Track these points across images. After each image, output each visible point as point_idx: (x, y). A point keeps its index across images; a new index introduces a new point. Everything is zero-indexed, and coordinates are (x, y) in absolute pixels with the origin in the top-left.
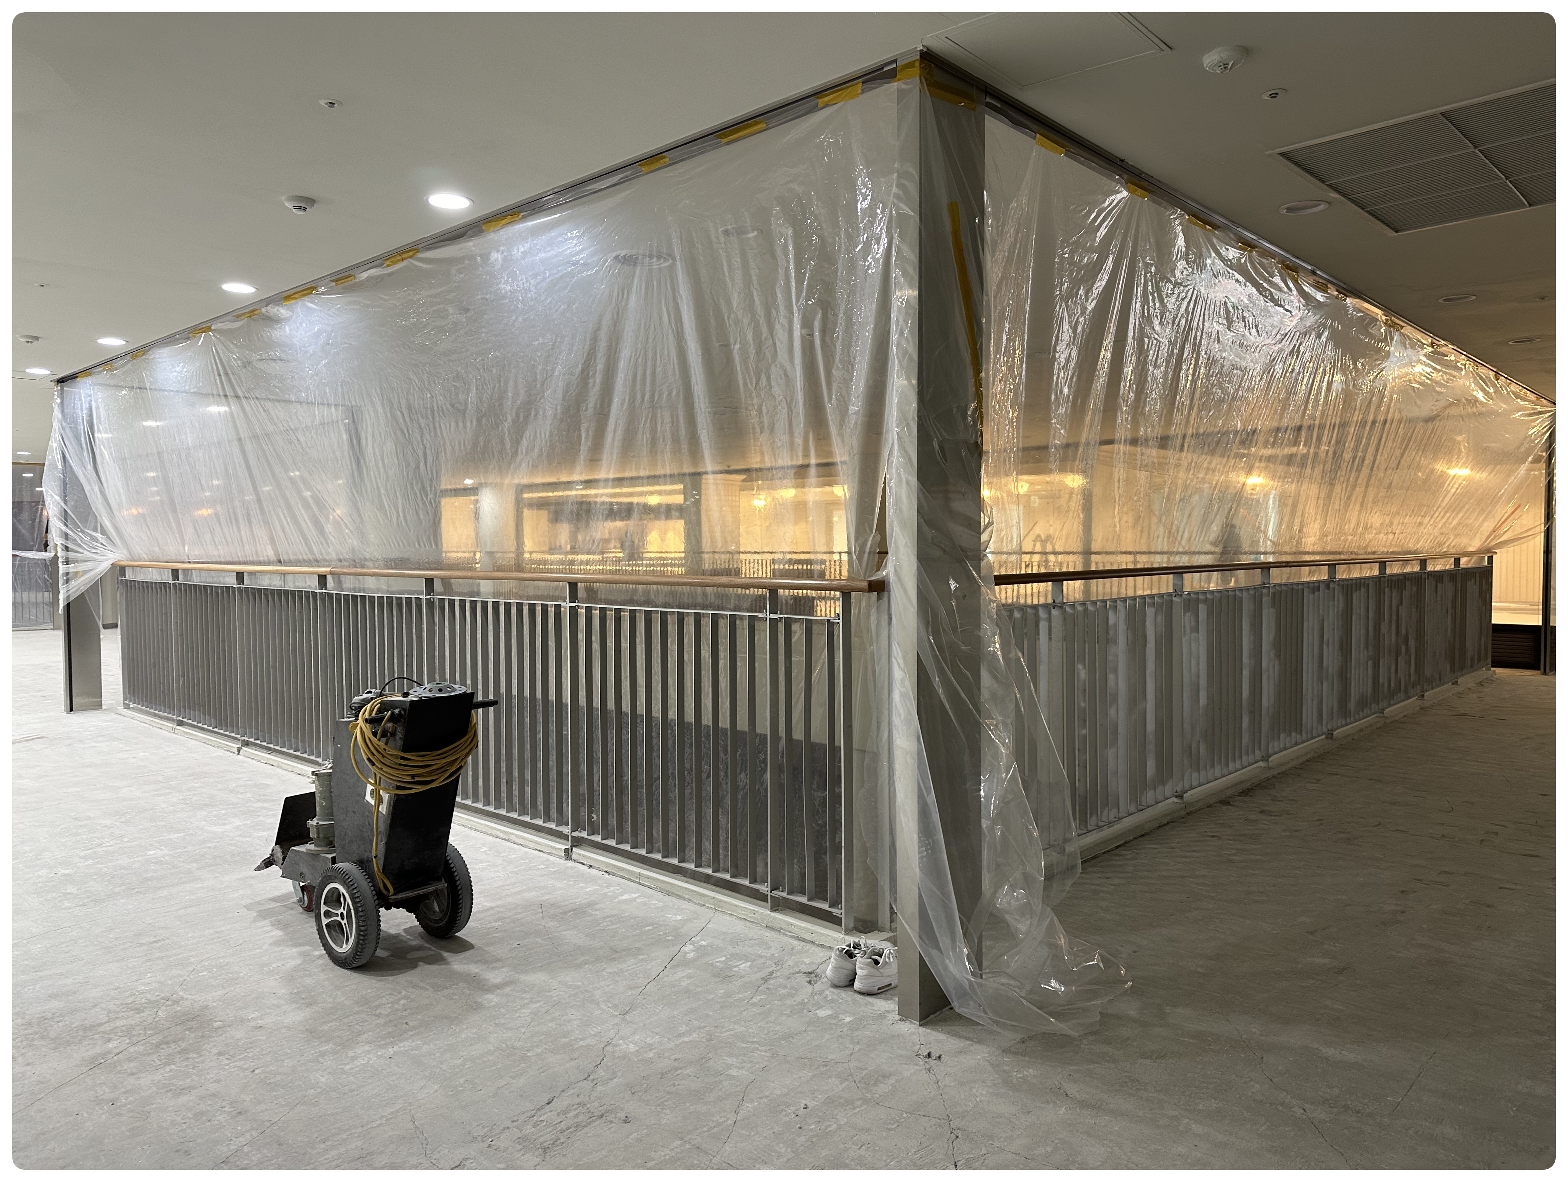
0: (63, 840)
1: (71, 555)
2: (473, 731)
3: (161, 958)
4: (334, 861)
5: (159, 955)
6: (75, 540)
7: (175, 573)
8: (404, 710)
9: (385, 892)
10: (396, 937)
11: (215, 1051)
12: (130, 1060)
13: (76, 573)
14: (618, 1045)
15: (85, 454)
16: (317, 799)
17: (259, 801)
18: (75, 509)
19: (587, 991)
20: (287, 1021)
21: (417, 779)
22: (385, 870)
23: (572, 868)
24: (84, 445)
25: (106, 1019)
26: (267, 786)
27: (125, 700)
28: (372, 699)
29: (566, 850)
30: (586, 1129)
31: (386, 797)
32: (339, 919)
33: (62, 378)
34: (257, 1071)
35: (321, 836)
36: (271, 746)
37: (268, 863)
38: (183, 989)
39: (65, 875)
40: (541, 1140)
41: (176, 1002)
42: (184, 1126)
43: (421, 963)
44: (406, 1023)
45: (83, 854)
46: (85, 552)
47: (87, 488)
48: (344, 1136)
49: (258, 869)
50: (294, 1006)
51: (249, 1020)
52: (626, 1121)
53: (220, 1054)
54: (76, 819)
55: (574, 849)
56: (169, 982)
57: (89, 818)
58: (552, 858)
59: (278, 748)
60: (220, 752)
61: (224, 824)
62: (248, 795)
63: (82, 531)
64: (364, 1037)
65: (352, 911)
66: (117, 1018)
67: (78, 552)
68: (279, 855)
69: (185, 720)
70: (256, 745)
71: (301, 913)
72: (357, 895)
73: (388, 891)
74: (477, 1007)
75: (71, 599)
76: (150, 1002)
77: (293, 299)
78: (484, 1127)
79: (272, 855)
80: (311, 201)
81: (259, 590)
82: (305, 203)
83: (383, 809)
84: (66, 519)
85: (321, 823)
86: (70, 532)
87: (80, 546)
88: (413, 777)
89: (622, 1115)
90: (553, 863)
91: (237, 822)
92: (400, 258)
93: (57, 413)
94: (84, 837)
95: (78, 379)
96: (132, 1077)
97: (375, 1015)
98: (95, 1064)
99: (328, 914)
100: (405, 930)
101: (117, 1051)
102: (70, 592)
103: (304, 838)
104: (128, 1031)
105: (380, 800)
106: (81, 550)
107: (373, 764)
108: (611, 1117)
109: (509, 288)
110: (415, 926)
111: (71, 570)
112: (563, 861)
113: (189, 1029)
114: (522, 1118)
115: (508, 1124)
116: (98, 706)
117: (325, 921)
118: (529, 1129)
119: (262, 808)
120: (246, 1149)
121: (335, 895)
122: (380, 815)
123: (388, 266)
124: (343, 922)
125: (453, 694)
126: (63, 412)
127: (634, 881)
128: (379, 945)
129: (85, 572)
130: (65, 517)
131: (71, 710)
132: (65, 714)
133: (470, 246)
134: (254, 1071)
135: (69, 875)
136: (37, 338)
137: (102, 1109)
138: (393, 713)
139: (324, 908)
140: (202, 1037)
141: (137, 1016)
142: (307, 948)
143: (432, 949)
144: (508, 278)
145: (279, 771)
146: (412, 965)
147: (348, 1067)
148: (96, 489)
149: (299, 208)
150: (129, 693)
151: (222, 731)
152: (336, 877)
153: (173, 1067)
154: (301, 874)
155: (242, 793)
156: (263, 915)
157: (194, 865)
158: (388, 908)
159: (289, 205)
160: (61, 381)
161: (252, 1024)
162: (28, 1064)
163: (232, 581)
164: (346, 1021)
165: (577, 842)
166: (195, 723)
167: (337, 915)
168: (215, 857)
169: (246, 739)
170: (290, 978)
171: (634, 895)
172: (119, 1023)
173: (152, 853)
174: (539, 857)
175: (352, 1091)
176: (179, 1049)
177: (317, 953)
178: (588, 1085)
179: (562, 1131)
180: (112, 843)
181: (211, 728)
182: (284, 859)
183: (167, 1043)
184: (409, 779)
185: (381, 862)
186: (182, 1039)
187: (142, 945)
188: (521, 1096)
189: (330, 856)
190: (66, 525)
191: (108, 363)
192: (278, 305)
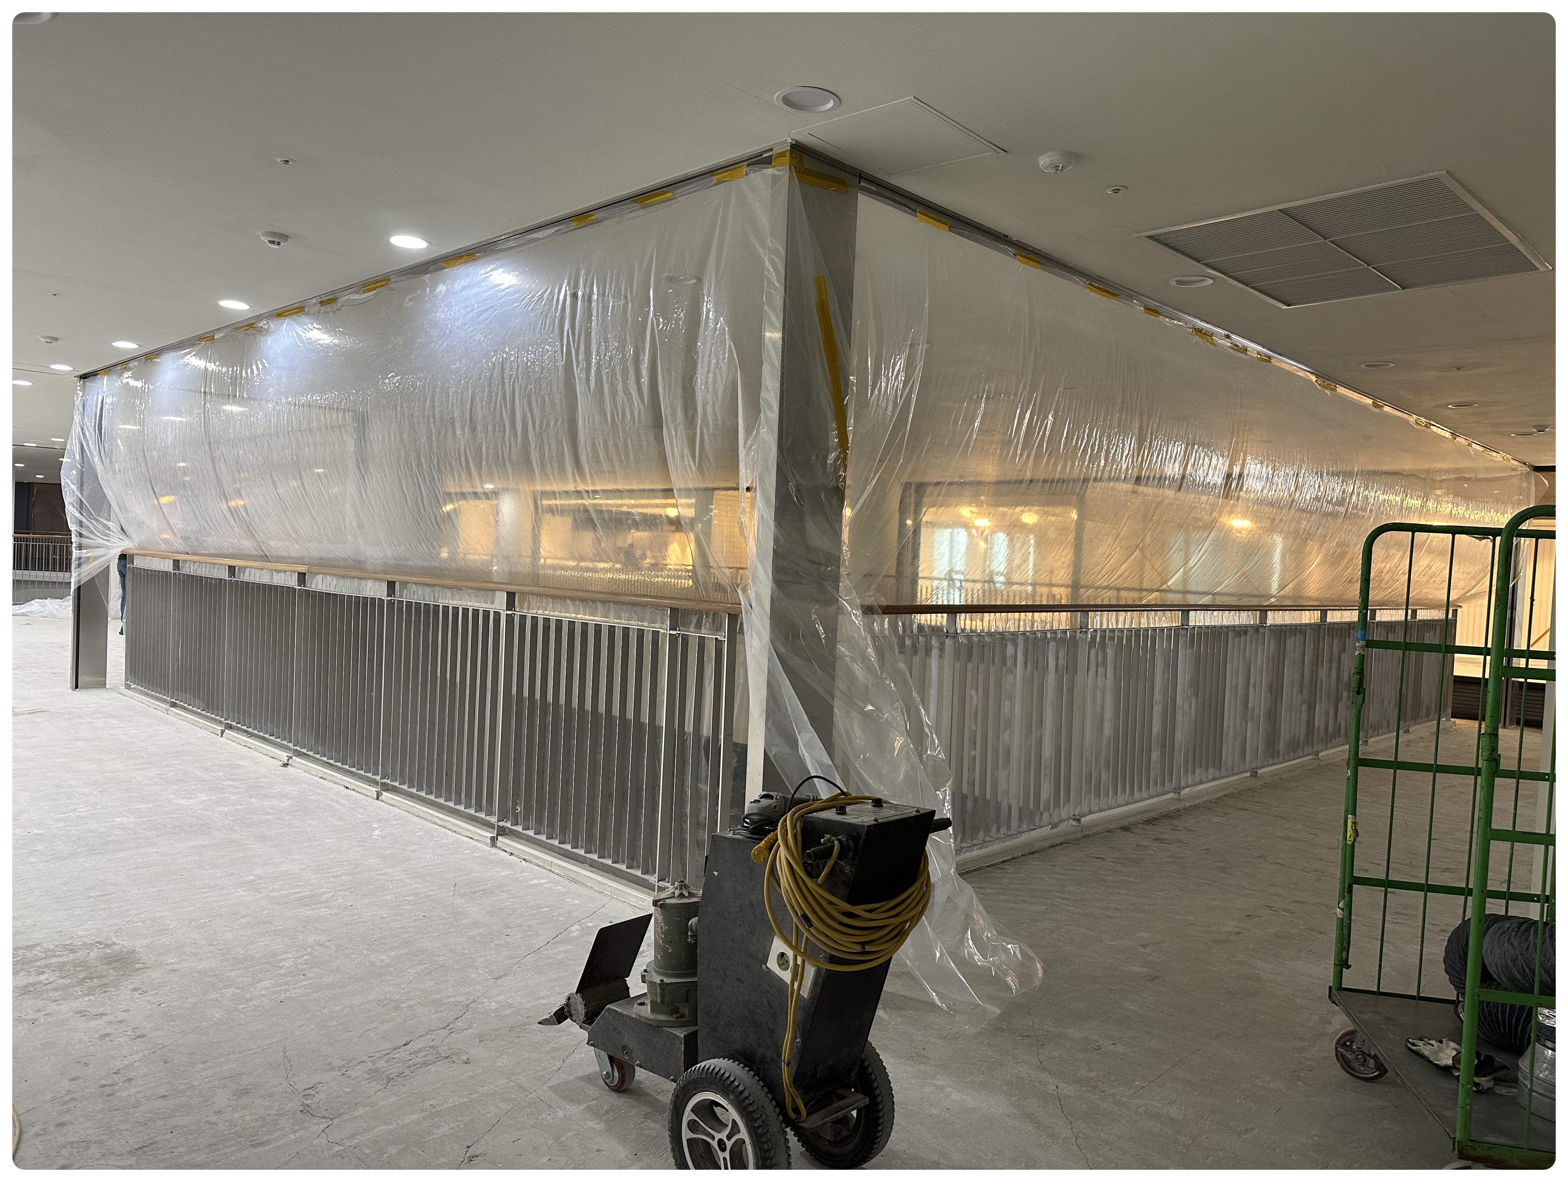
0: (43, 804)
1: (84, 541)
3: (104, 909)
5: (103, 906)
6: (89, 527)
7: (176, 563)
11: (131, 987)
12: (57, 989)
13: (89, 558)
14: (483, 1003)
17: (229, 779)
18: (90, 499)
19: (470, 958)
20: (200, 967)
23: (495, 854)
26: (240, 766)
27: (126, 680)
29: (492, 839)
30: (430, 1067)
33: (85, 374)
34: (162, 1005)
36: (250, 730)
38: (117, 936)
39: (36, 835)
40: (389, 1072)
41: (107, 946)
42: (89, 1044)
44: (302, 974)
45: (56, 817)
46: (98, 539)
47: (102, 479)
48: (222, 1059)
51: (167, 964)
52: (467, 1062)
53: (135, 990)
54: (57, 786)
55: (499, 838)
56: (106, 929)
57: (70, 786)
58: (479, 845)
59: (256, 732)
60: (205, 733)
61: (190, 798)
62: (221, 774)
63: (97, 520)
66: (53, 956)
67: (91, 539)
69: (178, 702)
70: (238, 729)
75: (82, 583)
76: (85, 944)
77: (284, 316)
78: (343, 1060)
80: (285, 237)
81: (247, 583)
82: (278, 238)
84: (81, 508)
86: (84, 520)
87: (93, 533)
89: (465, 1058)
90: (479, 849)
91: (203, 797)
92: (372, 287)
93: (78, 407)
94: (62, 802)
95: (99, 376)
96: (55, 1003)
97: (278, 966)
98: (26, 992)
101: (48, 983)
102: (82, 575)
104: (61, 967)
106: (93, 537)
108: (455, 1059)
111: (83, 556)
112: (488, 848)
113: (115, 968)
114: (379, 1055)
115: (365, 1058)
116: (103, 685)
118: (381, 1064)
119: (232, 786)
120: (136, 1064)
123: (365, 292)
126: (84, 406)
127: (546, 869)
129: (96, 558)
130: (81, 506)
131: (77, 687)
132: (70, 691)
134: (160, 1005)
135: (41, 835)
136: (56, 339)
137: (25, 1027)
140: (122, 975)
141: (71, 955)
145: (256, 754)
147: (242, 1006)
149: (273, 242)
150: (130, 674)
151: (208, 714)
153: (92, 997)
155: (215, 772)
157: (154, 832)
159: (265, 240)
160: (84, 377)
161: (168, 967)
163: (225, 575)
164: (251, 969)
165: (502, 831)
166: (186, 706)
168: (175, 827)
169: (229, 722)
171: (543, 881)
172: (54, 960)
173: (118, 820)
174: (469, 843)
175: (240, 1025)
176: (100, 984)
178: (444, 1033)
180: (85, 809)
181: (199, 711)
183: (91, 978)
186: (105, 976)
187: (90, 897)
188: (383, 1037)
190: (82, 514)
191: (124, 364)
192: (272, 321)
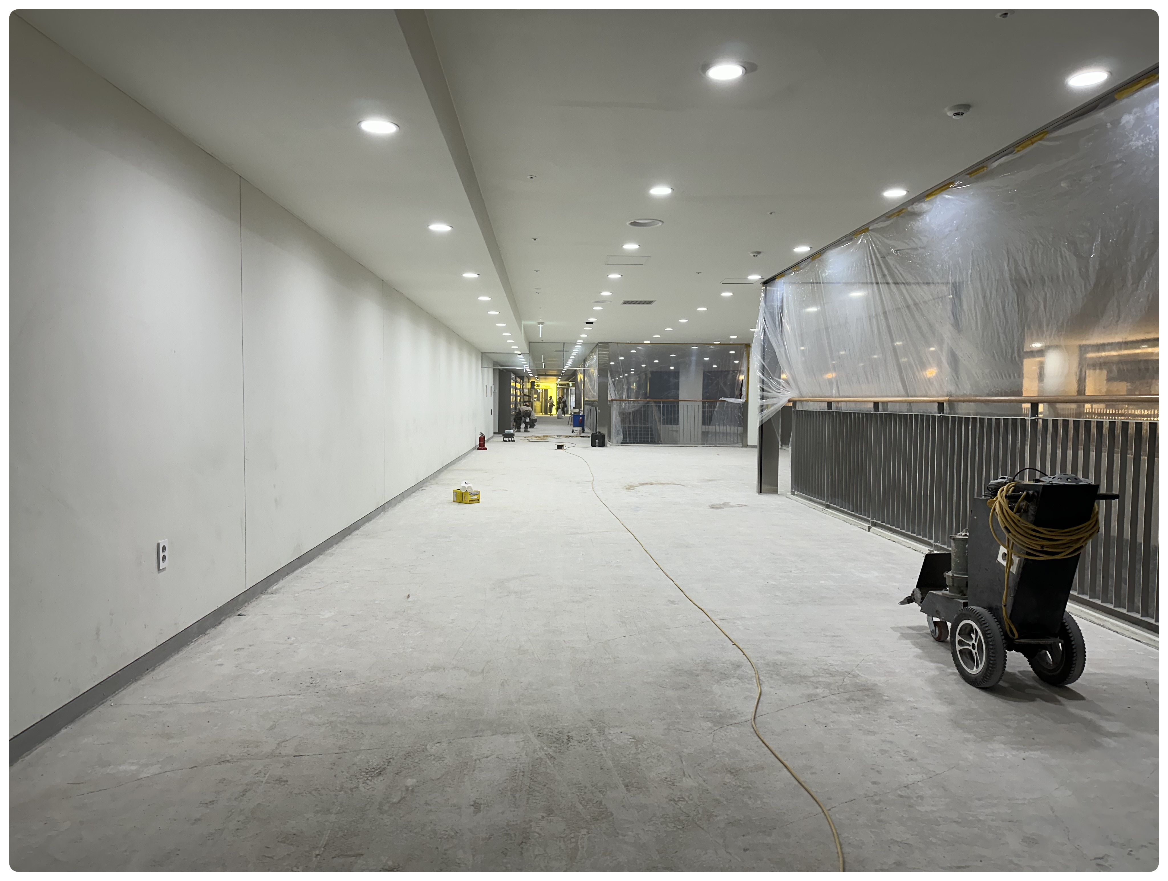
0: (768, 565)
1: (765, 394)
2: (1095, 519)
3: (841, 647)
4: (966, 605)
5: (839, 645)
6: (768, 384)
7: (830, 404)
8: (1038, 492)
9: (1011, 635)
10: (1013, 675)
11: (887, 714)
12: (831, 703)
13: (767, 405)
15: (778, 328)
16: (953, 557)
17: (889, 563)
18: (769, 364)
20: (935, 710)
21: (1045, 549)
22: (1011, 617)
24: (777, 323)
25: (813, 675)
27: (792, 489)
28: (1006, 483)
31: (1016, 560)
32: (971, 648)
33: (767, 280)
34: (919, 736)
35: (955, 585)
36: (893, 527)
37: (909, 600)
38: (858, 670)
39: (773, 585)
41: (855, 677)
42: (874, 755)
43: (1038, 699)
44: (1033, 739)
45: (781, 574)
46: (773, 392)
47: (777, 351)
48: (995, 801)
49: (902, 603)
50: (939, 701)
51: (908, 702)
53: (891, 717)
54: (774, 554)
56: (849, 663)
57: (781, 555)
59: (898, 529)
60: (855, 529)
61: (866, 573)
63: (773, 379)
64: (998, 738)
65: (984, 644)
66: (819, 676)
67: (769, 392)
68: (919, 595)
69: (832, 505)
70: (882, 526)
71: (933, 641)
72: (988, 632)
73: (1014, 635)
74: (1097, 745)
75: (764, 422)
76: (838, 672)
77: (933, 195)
79: (912, 595)
80: (968, 106)
81: (890, 415)
82: (962, 109)
83: (1014, 569)
84: (763, 371)
85: (955, 575)
86: (765, 379)
87: (770, 388)
88: (1042, 547)
91: (876, 574)
92: (1030, 142)
93: (762, 303)
94: (781, 565)
95: (776, 280)
96: (835, 714)
97: (1005, 725)
98: (811, 699)
99: (961, 643)
100: (1019, 672)
101: (822, 695)
102: (763, 418)
103: (942, 586)
104: (828, 686)
105: (1011, 563)
106: (771, 391)
107: (1009, 532)
109: (1140, 143)
110: (1030, 671)
111: (765, 404)
113: (867, 696)
116: (775, 491)
117: (958, 648)
120: (921, 784)
121: (968, 630)
122: (1010, 574)
123: (1018, 151)
124: (974, 651)
125: (1080, 484)
126: (765, 302)
128: (1003, 677)
129: (773, 405)
130: (763, 369)
131: (761, 492)
132: (757, 494)
133: (1101, 115)
134: (916, 735)
135: (775, 585)
136: (759, 253)
137: (820, 727)
138: (1028, 494)
139: (958, 638)
140: (877, 703)
141: (831, 678)
142: (942, 665)
143: (1046, 691)
144: (1140, 134)
145: (900, 545)
146: (1031, 698)
147: (989, 755)
148: (783, 350)
149: (956, 114)
150: (795, 485)
151: (857, 514)
152: (970, 616)
153: (860, 716)
154: (937, 611)
155: (876, 556)
156: (904, 636)
157: (852, 595)
158: (1010, 650)
159: (950, 114)
160: (766, 283)
161: (909, 704)
162: (772, 687)
163: (870, 409)
164: (981, 722)
166: (839, 507)
167: (969, 645)
169: (875, 521)
170: (932, 681)
172: (821, 679)
173: (823, 582)
175: (995, 772)
176: (862, 706)
177: (950, 671)
180: (797, 572)
181: (849, 511)
182: (922, 599)
183: (853, 700)
184: (1039, 548)
185: (1009, 612)
186: (864, 701)
187: (827, 636)
189: (962, 601)
190: (763, 374)
191: (796, 266)
192: (922, 202)
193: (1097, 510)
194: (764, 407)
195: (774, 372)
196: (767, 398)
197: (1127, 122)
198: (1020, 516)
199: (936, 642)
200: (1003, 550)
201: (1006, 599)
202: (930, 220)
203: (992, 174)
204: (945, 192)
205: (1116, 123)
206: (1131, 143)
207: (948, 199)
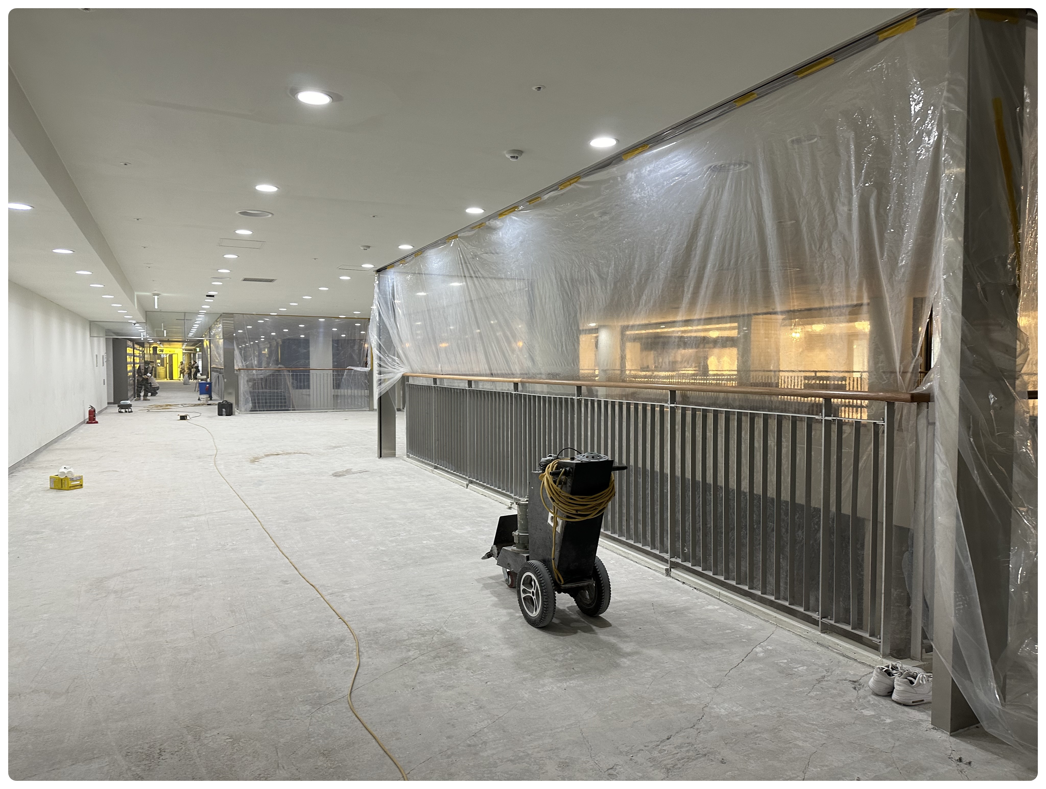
0: (381, 530)
1: (382, 369)
2: (612, 485)
3: (434, 605)
4: (528, 558)
5: (432, 603)
6: (384, 361)
7: (435, 380)
8: (572, 468)
9: (559, 582)
10: (563, 611)
11: (465, 666)
12: (420, 664)
13: (385, 379)
14: (713, 708)
15: (390, 312)
16: (519, 519)
17: (479, 517)
18: (385, 343)
19: (688, 667)
20: (503, 655)
21: (579, 513)
22: (559, 568)
23: (671, 582)
24: (390, 307)
25: (407, 638)
26: (483, 508)
27: (407, 452)
28: (552, 460)
29: (667, 570)
30: (694, 762)
31: (560, 522)
32: (531, 595)
33: (379, 269)
34: (488, 683)
35: (520, 542)
36: (485, 484)
37: (489, 555)
38: (446, 626)
39: (382, 550)
40: (665, 762)
41: (442, 633)
42: (451, 709)
43: (579, 631)
44: (573, 669)
45: (390, 539)
46: (389, 368)
47: (391, 332)
48: (541, 734)
49: (484, 558)
50: (507, 646)
51: (482, 651)
52: (723, 762)
53: (467, 669)
54: (386, 519)
55: (672, 570)
56: (438, 620)
57: (392, 519)
58: (657, 574)
59: (489, 486)
60: (457, 486)
61: (461, 529)
62: (474, 513)
63: (388, 356)
64: (548, 673)
65: (540, 591)
66: (412, 638)
67: (386, 368)
68: (496, 551)
69: (438, 466)
70: (476, 483)
71: (507, 588)
72: (542, 582)
73: (561, 582)
74: (617, 666)
75: (381, 395)
76: (429, 631)
77: (504, 215)
78: (626, 746)
79: (491, 551)
80: (520, 152)
81: (480, 391)
82: (517, 154)
83: (559, 529)
84: (380, 349)
85: (520, 534)
86: (382, 356)
87: (386, 364)
88: (577, 511)
89: (720, 757)
90: (658, 577)
91: (468, 529)
92: (569, 183)
93: (376, 289)
94: (391, 529)
95: (387, 270)
96: (422, 674)
97: (554, 660)
98: (403, 663)
99: (524, 591)
100: (568, 607)
101: (413, 657)
102: (382, 390)
103: (511, 542)
104: (419, 646)
105: (556, 524)
106: (387, 367)
107: (554, 501)
108: (712, 757)
109: (638, 196)
110: (574, 606)
111: (382, 378)
112: (664, 577)
113: (451, 651)
114: (651, 745)
115: (642, 747)
116: (394, 455)
117: (523, 596)
118: (656, 754)
119: (482, 521)
120: (486, 730)
121: (529, 580)
122: (557, 533)
123: (561, 189)
124: (534, 597)
125: (601, 460)
126: (379, 289)
127: (715, 598)
128: (555, 615)
129: (389, 379)
130: (380, 348)
131: (381, 457)
132: (377, 459)
133: (614, 170)
134: (487, 683)
135: (384, 551)
136: (369, 247)
137: (408, 690)
138: (565, 470)
139: (522, 587)
140: (458, 657)
141: (423, 638)
142: (512, 611)
143: (585, 622)
144: (638, 189)
145: (490, 500)
146: (574, 631)
147: (540, 690)
148: (395, 332)
149: (513, 157)
150: (410, 449)
151: (458, 474)
152: (530, 569)
153: (443, 672)
154: (508, 564)
155: (470, 512)
156: (486, 586)
157: (447, 552)
158: (559, 592)
159: (508, 156)
160: (379, 271)
161: (484, 653)
162: (369, 657)
163: (466, 386)
164: (537, 660)
165: (674, 565)
166: (444, 468)
167: (530, 592)
168: (458, 548)
169: (471, 479)
170: (503, 628)
171: (716, 608)
172: (413, 641)
173: (425, 542)
174: (648, 572)
175: (543, 706)
176: (446, 662)
177: (517, 615)
178: (693, 732)
179: (679, 760)
180: (404, 535)
181: (452, 471)
182: (498, 554)
183: (439, 657)
184: (574, 512)
185: (557, 563)
186: (447, 656)
187: (423, 596)
188: (649, 730)
189: (526, 555)
190: (380, 352)
191: (403, 260)
192: (496, 219)
193: (613, 479)
194: (382, 381)
195: (389, 350)
196: (385, 373)
197: (631, 178)
198: (561, 489)
199: (509, 588)
200: (551, 515)
201: (554, 553)
202: (502, 234)
203: (543, 204)
204: (512, 214)
205: (624, 177)
206: (633, 195)
207: (515, 220)
